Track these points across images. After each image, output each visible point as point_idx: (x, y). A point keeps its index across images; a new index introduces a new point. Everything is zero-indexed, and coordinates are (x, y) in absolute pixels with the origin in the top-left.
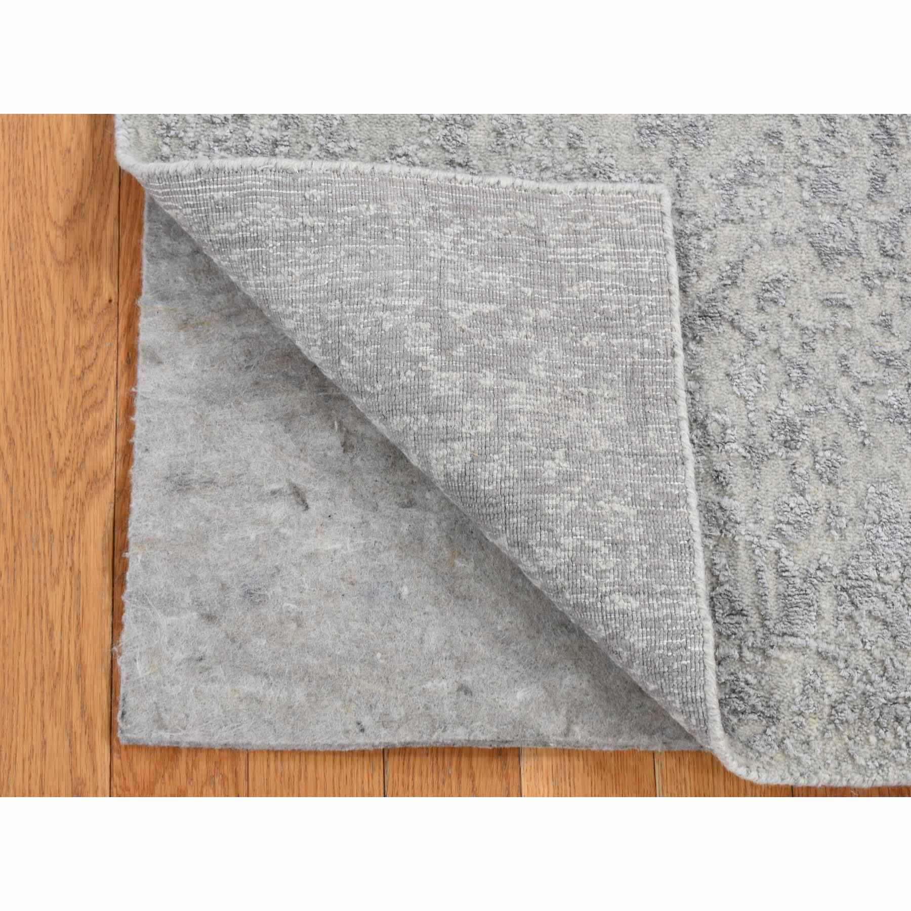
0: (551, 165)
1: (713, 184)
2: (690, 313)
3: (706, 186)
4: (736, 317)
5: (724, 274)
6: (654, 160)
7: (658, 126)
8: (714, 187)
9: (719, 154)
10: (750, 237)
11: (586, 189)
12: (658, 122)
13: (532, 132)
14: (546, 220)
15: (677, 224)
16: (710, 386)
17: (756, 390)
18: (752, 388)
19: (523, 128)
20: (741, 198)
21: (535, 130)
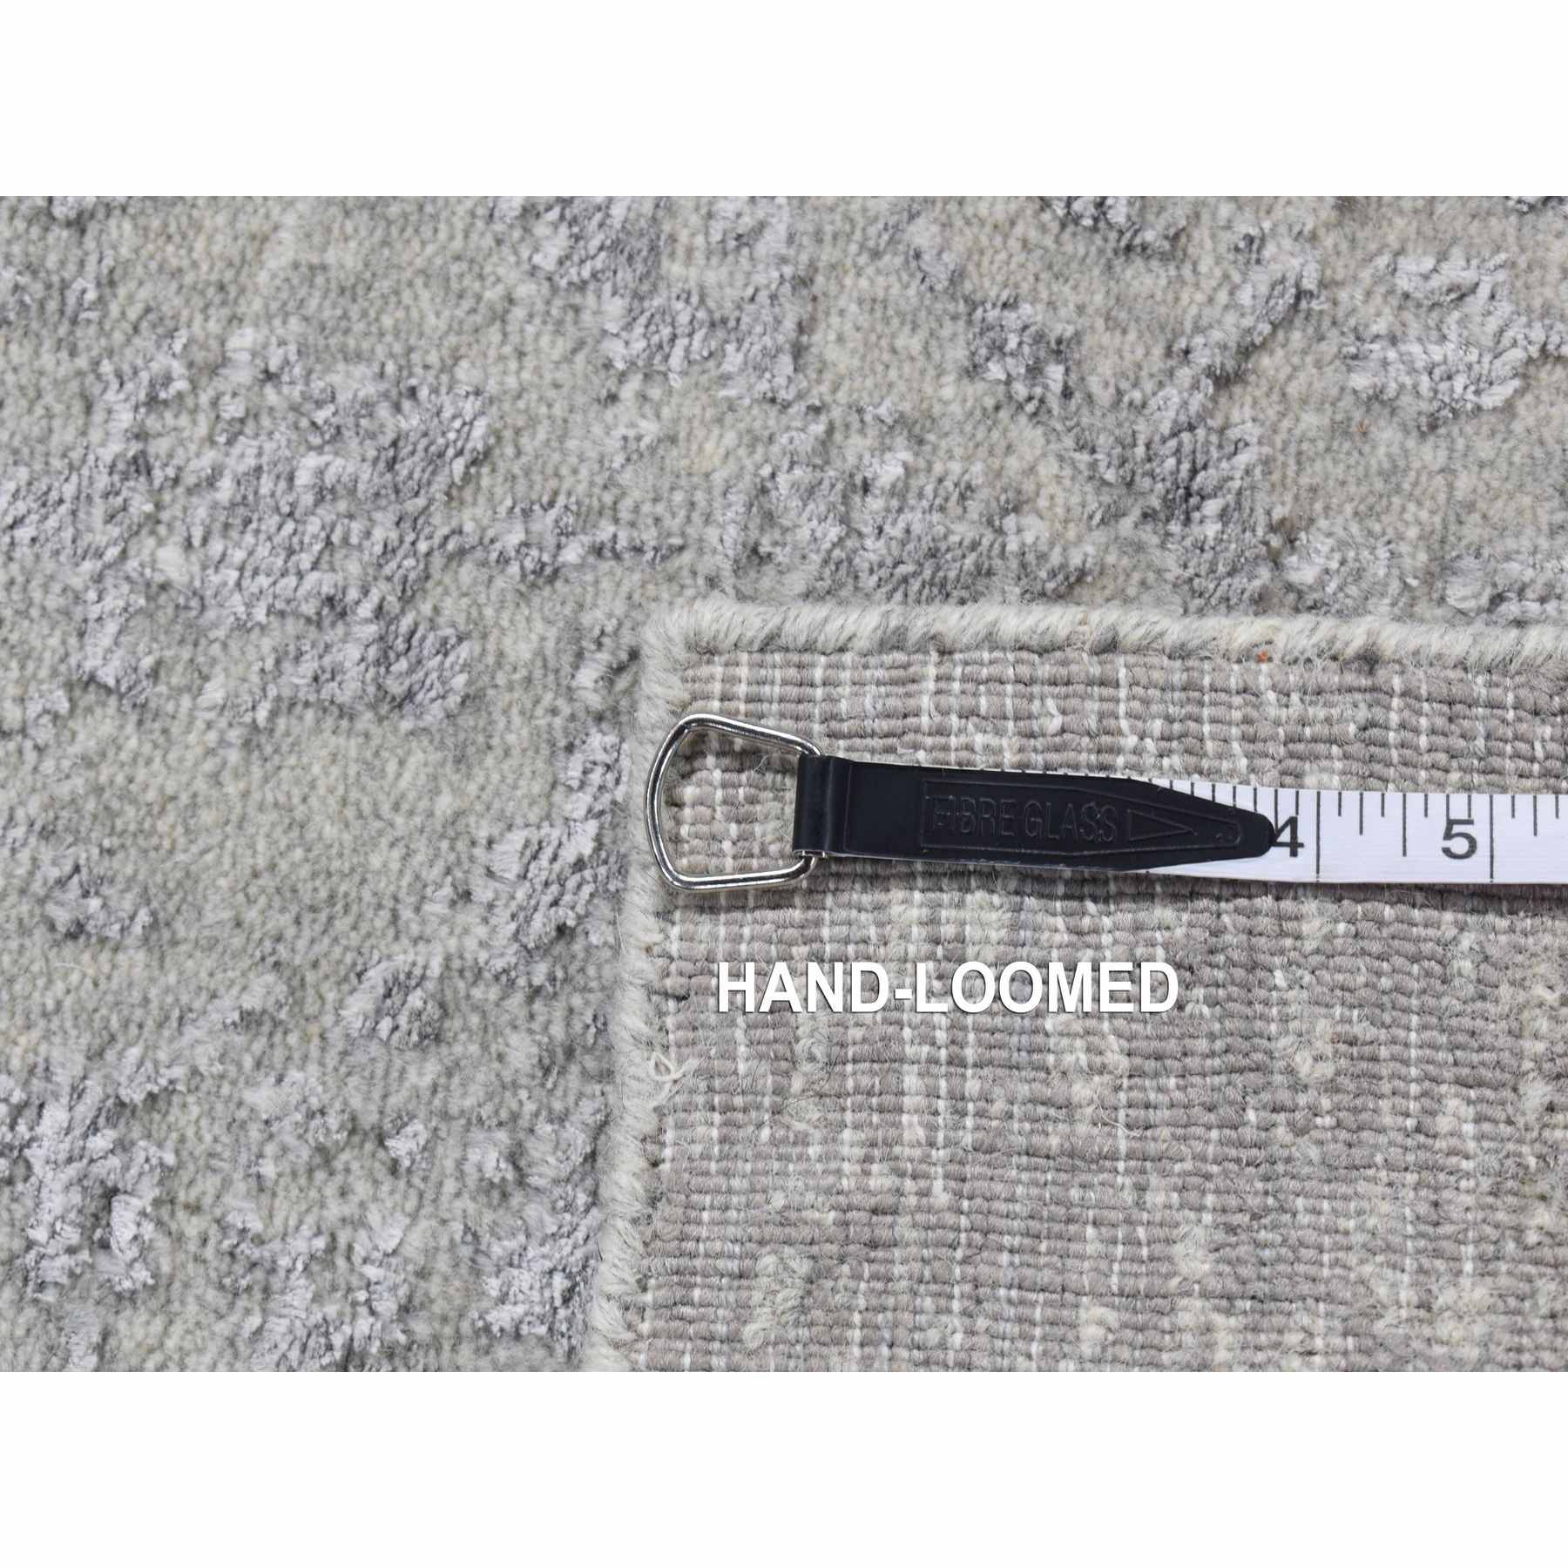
0: (502, 1136)
1: (643, 397)
2: (1170, 562)
3: (650, 429)
4: (1201, 359)
5: (1021, 390)
6: (521, 650)
7: (379, 611)
8: (655, 393)
9: (521, 354)
10: (876, 254)
11: (650, 991)
12: (366, 609)
13: (350, 1209)
14: (778, 1201)
15: (797, 582)
16: (1471, 507)
17: (1505, 308)
18: (1493, 324)
19: (332, 1248)
20: (711, 278)
21: (343, 1193)
